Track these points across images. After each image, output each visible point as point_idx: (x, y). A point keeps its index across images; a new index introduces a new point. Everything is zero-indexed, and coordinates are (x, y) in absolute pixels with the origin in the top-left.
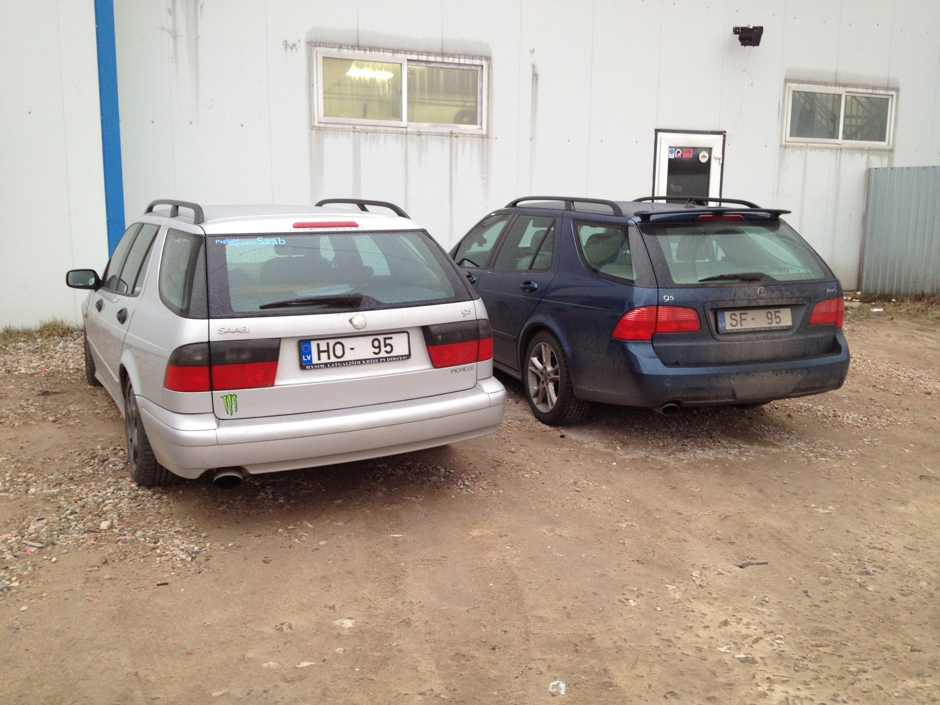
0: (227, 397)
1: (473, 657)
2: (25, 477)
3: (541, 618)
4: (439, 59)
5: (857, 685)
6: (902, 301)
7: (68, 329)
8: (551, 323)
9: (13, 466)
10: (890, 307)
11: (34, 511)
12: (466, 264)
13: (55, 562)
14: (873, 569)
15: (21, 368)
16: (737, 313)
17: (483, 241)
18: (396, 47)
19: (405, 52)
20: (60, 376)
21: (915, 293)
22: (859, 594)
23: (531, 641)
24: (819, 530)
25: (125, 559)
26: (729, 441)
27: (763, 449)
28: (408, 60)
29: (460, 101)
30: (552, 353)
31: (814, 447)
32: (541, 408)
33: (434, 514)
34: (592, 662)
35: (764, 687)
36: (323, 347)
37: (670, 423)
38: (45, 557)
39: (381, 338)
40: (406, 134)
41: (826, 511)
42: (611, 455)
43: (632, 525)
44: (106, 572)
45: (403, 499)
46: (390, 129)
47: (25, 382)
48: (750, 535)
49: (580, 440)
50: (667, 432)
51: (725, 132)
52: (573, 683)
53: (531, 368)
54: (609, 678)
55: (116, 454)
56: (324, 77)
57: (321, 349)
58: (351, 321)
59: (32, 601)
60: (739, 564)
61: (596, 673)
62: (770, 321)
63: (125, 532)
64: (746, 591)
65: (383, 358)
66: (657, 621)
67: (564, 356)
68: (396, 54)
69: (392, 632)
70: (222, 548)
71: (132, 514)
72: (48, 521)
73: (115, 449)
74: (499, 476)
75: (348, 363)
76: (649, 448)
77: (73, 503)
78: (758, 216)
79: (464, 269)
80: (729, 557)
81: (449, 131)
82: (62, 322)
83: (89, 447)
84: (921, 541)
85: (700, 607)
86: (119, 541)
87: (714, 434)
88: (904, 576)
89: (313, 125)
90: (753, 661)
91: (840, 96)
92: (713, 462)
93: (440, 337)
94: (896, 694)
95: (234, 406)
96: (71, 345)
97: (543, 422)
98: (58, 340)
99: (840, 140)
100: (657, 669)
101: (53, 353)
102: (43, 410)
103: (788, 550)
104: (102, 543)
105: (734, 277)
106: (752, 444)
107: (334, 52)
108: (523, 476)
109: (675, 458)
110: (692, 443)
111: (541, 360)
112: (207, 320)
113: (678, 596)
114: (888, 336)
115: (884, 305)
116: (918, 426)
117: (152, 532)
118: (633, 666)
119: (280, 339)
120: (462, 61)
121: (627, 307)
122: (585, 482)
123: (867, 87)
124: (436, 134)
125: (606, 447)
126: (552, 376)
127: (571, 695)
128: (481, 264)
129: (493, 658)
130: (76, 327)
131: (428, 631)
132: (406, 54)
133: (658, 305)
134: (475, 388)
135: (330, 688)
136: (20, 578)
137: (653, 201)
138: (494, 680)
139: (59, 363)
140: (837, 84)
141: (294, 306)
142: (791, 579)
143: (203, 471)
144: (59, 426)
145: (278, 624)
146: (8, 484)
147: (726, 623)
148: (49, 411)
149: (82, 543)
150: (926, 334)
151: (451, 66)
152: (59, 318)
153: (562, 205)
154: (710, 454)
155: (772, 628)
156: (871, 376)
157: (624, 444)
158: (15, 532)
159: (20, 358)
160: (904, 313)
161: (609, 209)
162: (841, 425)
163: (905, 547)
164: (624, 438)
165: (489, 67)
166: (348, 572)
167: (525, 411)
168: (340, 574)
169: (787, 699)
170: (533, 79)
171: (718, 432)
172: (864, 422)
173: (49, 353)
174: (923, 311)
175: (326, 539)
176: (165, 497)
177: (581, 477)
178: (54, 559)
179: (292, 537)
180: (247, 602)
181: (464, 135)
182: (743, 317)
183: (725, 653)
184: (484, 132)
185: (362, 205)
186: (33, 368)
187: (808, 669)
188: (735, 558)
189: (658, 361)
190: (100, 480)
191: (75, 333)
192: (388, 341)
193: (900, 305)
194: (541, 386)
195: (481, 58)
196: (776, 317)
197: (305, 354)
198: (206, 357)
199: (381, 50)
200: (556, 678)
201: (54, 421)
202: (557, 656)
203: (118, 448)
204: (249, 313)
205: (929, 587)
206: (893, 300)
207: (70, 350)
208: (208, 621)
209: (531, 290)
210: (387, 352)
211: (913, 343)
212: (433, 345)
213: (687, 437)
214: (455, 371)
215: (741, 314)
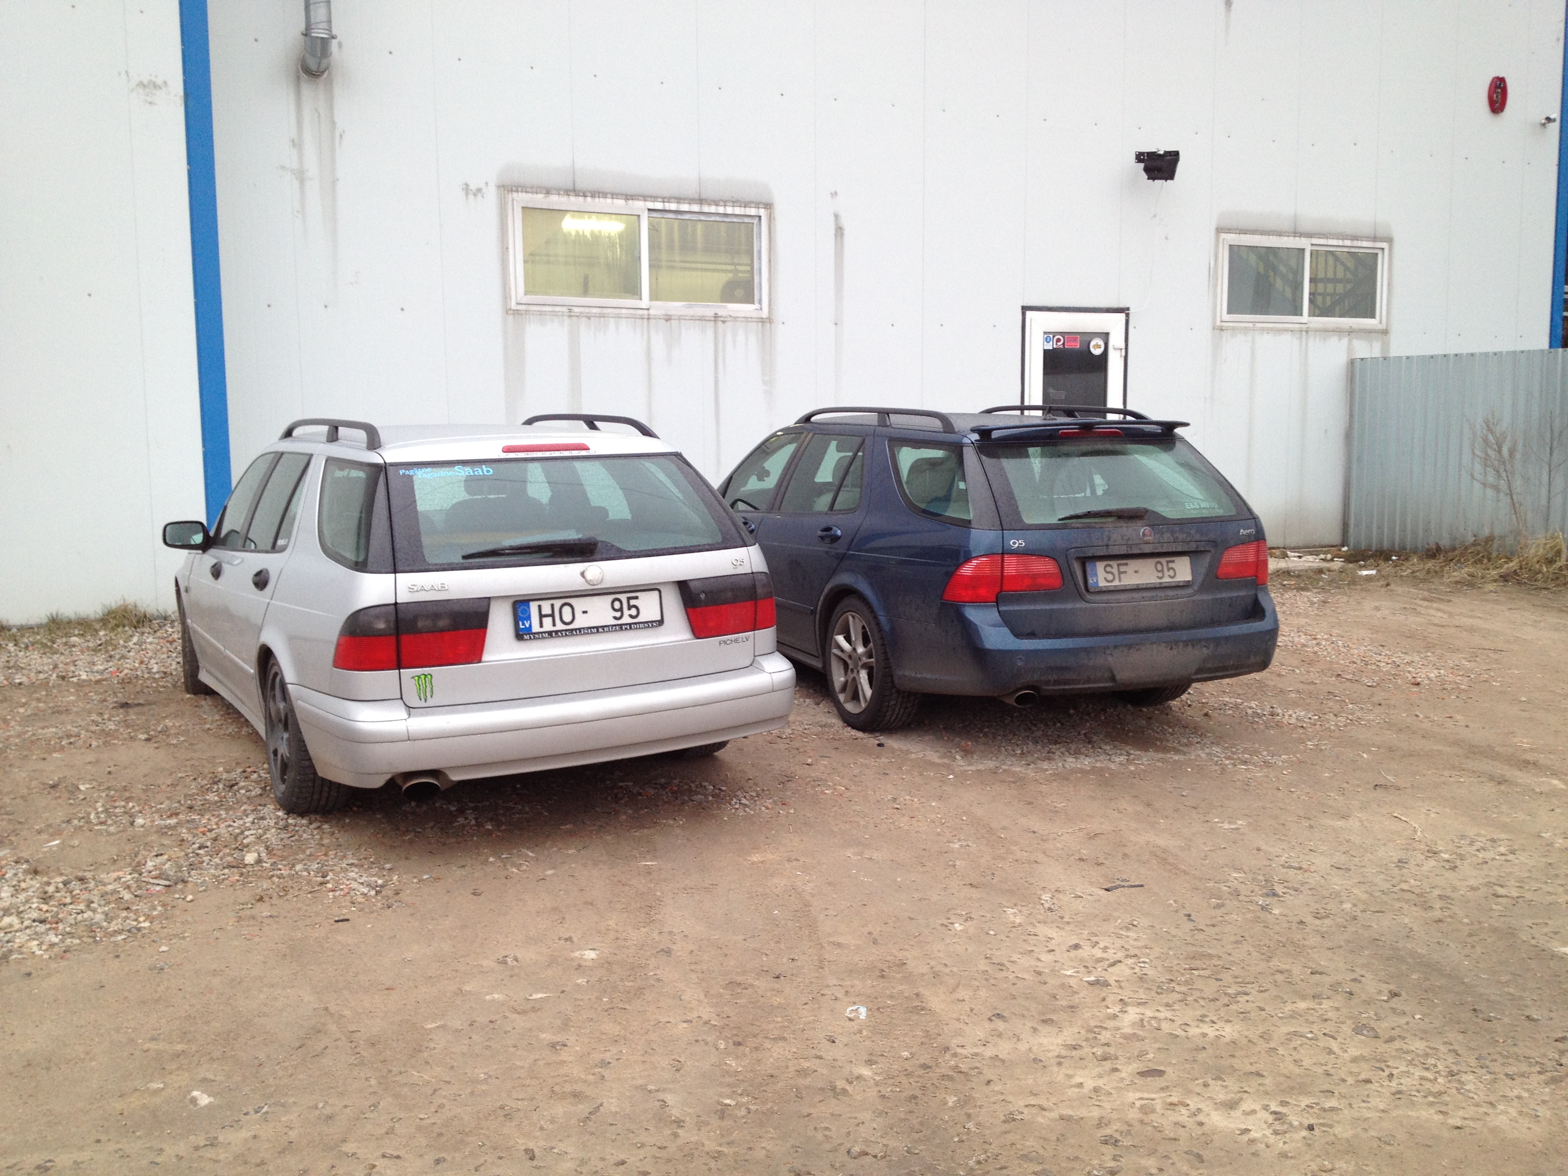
0: (419, 677)
1: (751, 985)
2: (124, 807)
3: (839, 945)
4: (695, 208)
5: (1233, 1007)
6: (1407, 559)
7: (145, 616)
8: (863, 586)
9: (104, 795)
10: (1387, 568)
11: (148, 846)
12: (741, 506)
13: (191, 901)
14: (1284, 891)
15: (81, 673)
16: (1114, 563)
17: (763, 474)
18: (631, 191)
19: (645, 198)
20: (140, 682)
21: (1427, 546)
22: (1259, 918)
23: (826, 969)
24: (1220, 848)
25: (286, 895)
26: (1115, 747)
27: (1161, 755)
28: (649, 210)
29: (729, 264)
30: (864, 627)
31: (1234, 753)
32: (850, 707)
33: (698, 838)
34: (901, 987)
35: (1115, 1009)
36: (547, 610)
37: (1035, 725)
38: (177, 896)
39: (623, 597)
40: (648, 319)
41: (1232, 827)
42: (948, 767)
43: (968, 846)
44: (264, 910)
45: (656, 823)
46: (624, 311)
47: (90, 692)
48: (1125, 855)
49: (905, 748)
50: (1028, 737)
51: (1128, 309)
52: (876, 1007)
53: (835, 651)
54: (922, 1002)
55: (247, 778)
56: (524, 238)
57: (543, 613)
58: (583, 574)
59: (172, 942)
60: (1106, 887)
61: (906, 997)
62: (1160, 575)
63: (280, 866)
64: (1110, 915)
65: (626, 624)
66: (989, 946)
67: (880, 630)
68: (630, 202)
69: (648, 962)
70: (415, 880)
71: (284, 846)
72: (170, 856)
73: (244, 772)
74: (789, 793)
75: (579, 631)
76: (1002, 757)
77: (201, 835)
78: (1142, 430)
79: (739, 514)
80: (1093, 880)
81: (712, 314)
82: (136, 606)
83: (206, 771)
84: (1356, 860)
85: (1044, 931)
86: (273, 876)
87: (1095, 738)
88: (1324, 898)
89: (508, 307)
90: (1106, 984)
91: (1303, 250)
92: (1088, 772)
93: (703, 596)
94: (1280, 1015)
95: (428, 689)
96: (150, 639)
97: (854, 728)
98: (130, 633)
99: (1305, 317)
100: (983, 993)
101: (124, 651)
102: (128, 726)
103: (1173, 871)
104: (250, 879)
105: (1107, 514)
106: (1147, 750)
107: (539, 200)
108: (823, 792)
109: (1037, 768)
110: (1063, 749)
111: (848, 639)
112: (393, 575)
113: (1018, 920)
114: (1377, 609)
115: (1378, 565)
116: (1390, 725)
117: (316, 866)
118: (954, 990)
119: (489, 598)
120: (729, 210)
121: (962, 560)
122: (908, 797)
123: (1343, 237)
124: (693, 318)
125: (940, 757)
126: (865, 660)
127: (873, 1019)
128: (763, 507)
129: (777, 986)
130: (156, 614)
131: (693, 960)
132: (645, 200)
133: (1003, 554)
134: (752, 666)
135: (573, 1018)
136: (148, 917)
137: (1022, 413)
138: (778, 1007)
139: (137, 665)
140: (1296, 234)
141: (508, 554)
142: (1171, 902)
143: (388, 777)
144: (156, 745)
145: (500, 957)
146: (102, 816)
147: (1076, 947)
148: (136, 728)
149: (223, 880)
150: (1435, 605)
151: (713, 218)
152: (131, 600)
153: (873, 418)
154: (1086, 763)
155: (1136, 952)
156: (1338, 663)
157: (967, 753)
158: (129, 869)
159: (76, 658)
160: (1407, 576)
161: (937, 424)
162: (1279, 725)
163: (1332, 866)
164: (968, 745)
165: (771, 218)
166: (586, 903)
167: (828, 715)
168: (575, 905)
169: (1142, 1020)
170: (836, 235)
171: (1102, 736)
172: (1312, 721)
173: (118, 651)
174: (1436, 572)
175: (554, 868)
176: (326, 826)
177: (903, 793)
178: (190, 897)
179: (508, 866)
180: (456, 937)
181: (735, 319)
182: (1122, 569)
183: (1070, 976)
184: (765, 314)
185: (591, 422)
186: (97, 672)
187: (1173, 991)
188: (1101, 881)
189: (1006, 630)
190: (231, 808)
191: (154, 622)
192: (633, 602)
193: (1402, 564)
194: (851, 676)
195: (757, 205)
196: (1169, 569)
197: (523, 620)
198: (392, 625)
199: (609, 196)
200: (855, 1003)
201: (148, 740)
202: (858, 983)
203: (249, 770)
204: (448, 564)
205: (1355, 909)
206: (1394, 558)
207: (149, 646)
208: (409, 956)
209: (832, 540)
210: (631, 616)
211: (1411, 619)
212: (694, 607)
213: (1056, 743)
214: (725, 642)
215: (1119, 565)
